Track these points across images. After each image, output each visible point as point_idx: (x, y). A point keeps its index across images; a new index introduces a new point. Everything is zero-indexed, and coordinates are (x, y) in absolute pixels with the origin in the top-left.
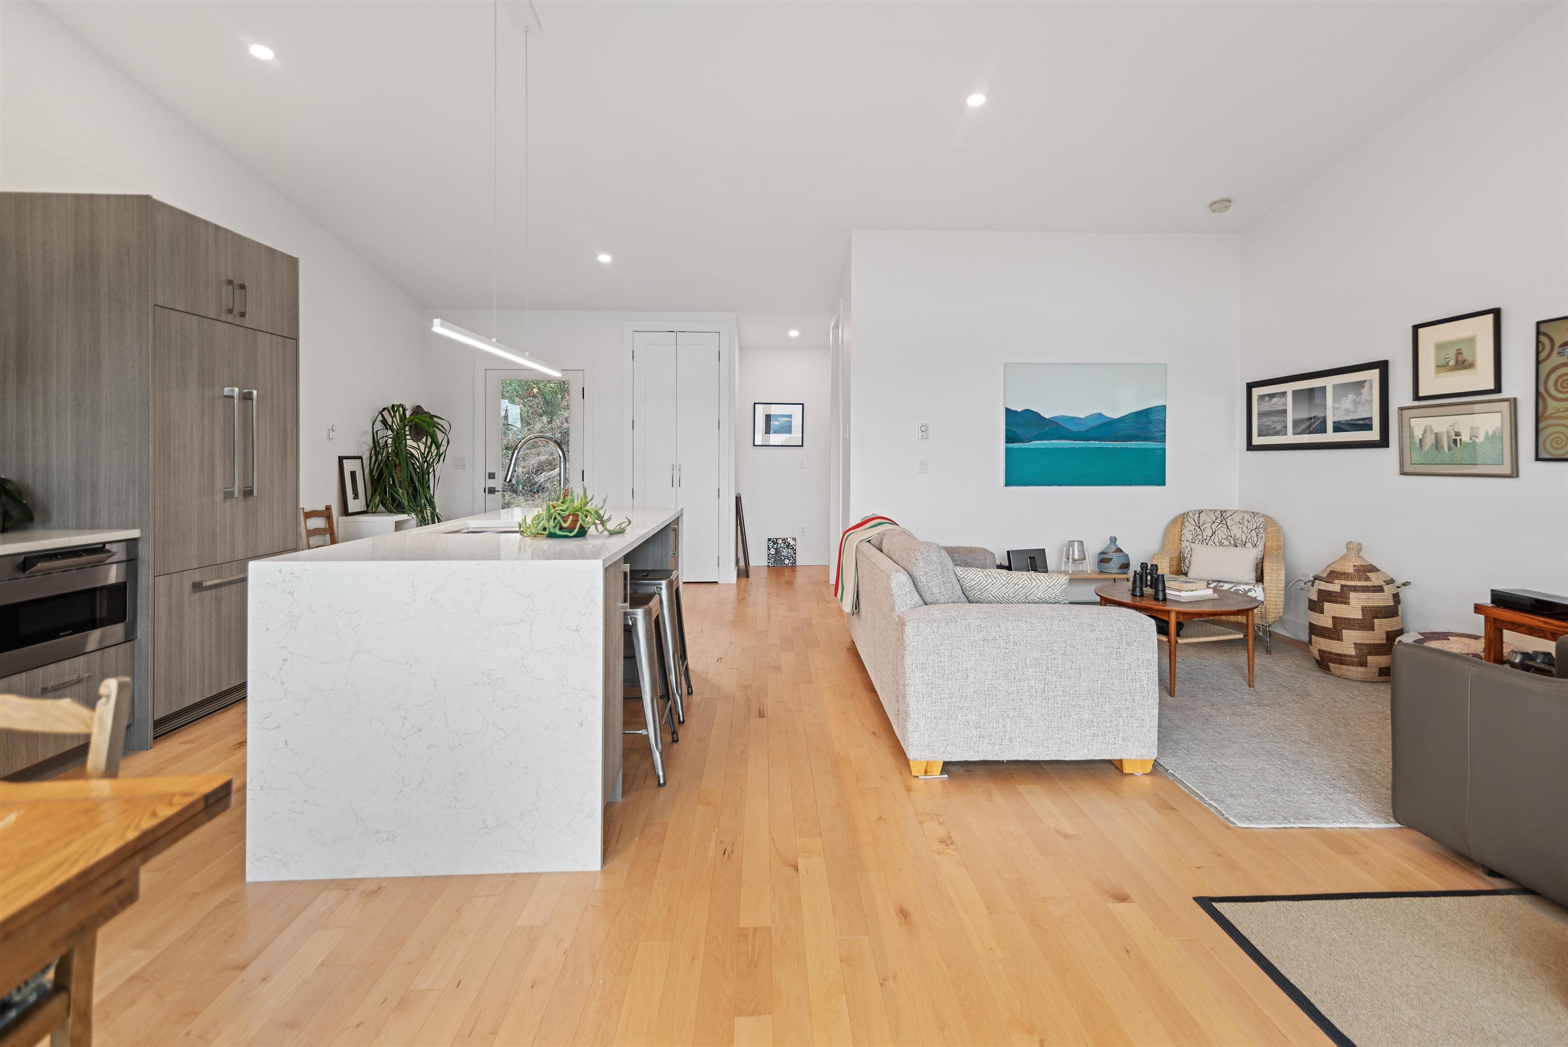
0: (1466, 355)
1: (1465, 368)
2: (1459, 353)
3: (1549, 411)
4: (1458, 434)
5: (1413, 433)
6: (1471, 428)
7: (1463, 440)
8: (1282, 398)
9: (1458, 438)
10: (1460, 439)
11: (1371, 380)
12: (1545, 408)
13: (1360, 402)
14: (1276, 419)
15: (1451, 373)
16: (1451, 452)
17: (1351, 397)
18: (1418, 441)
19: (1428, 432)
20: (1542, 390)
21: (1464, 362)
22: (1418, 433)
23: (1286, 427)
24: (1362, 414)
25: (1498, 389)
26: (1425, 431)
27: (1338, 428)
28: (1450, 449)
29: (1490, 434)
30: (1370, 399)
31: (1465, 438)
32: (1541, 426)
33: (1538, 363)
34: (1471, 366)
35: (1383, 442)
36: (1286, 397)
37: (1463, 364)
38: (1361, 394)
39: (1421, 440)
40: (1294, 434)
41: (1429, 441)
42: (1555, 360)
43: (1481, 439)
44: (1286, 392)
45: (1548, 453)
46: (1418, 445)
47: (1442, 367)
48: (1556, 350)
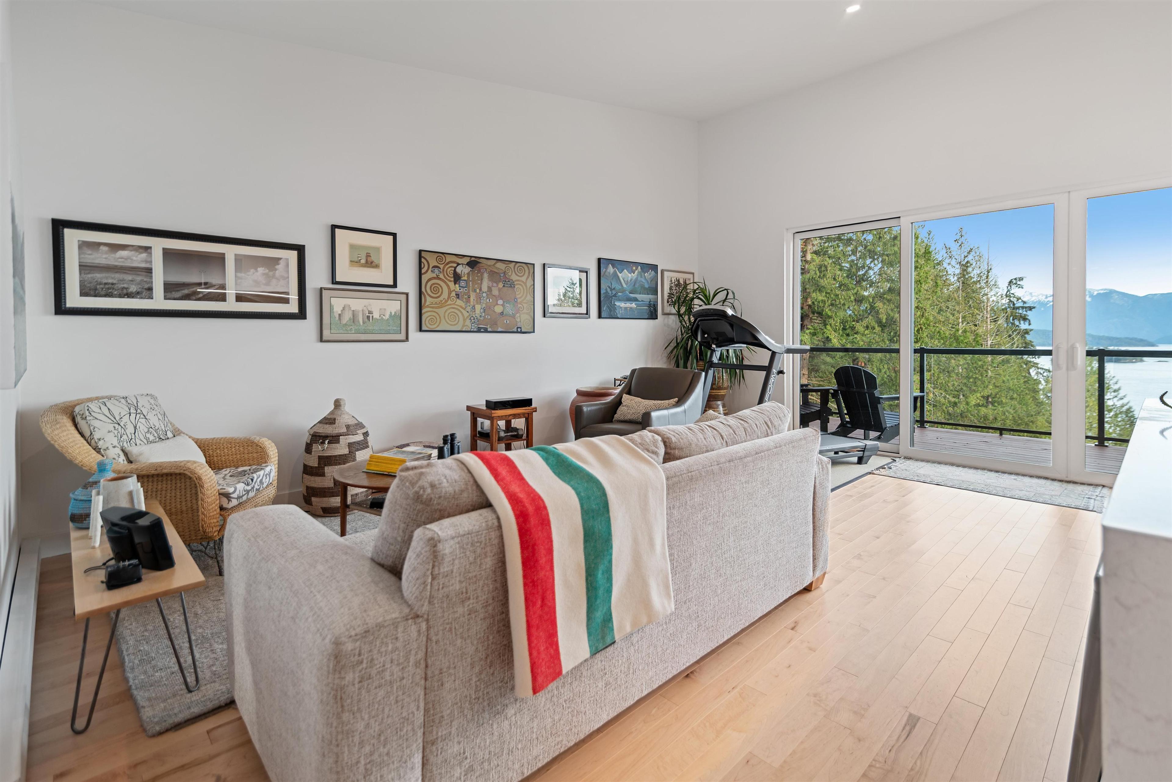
0: (373, 258)
1: (373, 267)
2: (368, 256)
3: (427, 303)
4: (370, 312)
5: (333, 309)
6: (380, 309)
7: (374, 317)
8: (141, 253)
9: (371, 315)
10: (372, 316)
11: (287, 260)
12: (425, 301)
13: (274, 276)
14: (130, 277)
15: (361, 268)
16: (365, 325)
17: (261, 270)
18: (337, 316)
19: (347, 309)
20: (423, 290)
21: (372, 263)
22: (337, 310)
23: (150, 289)
24: (274, 287)
25: (395, 285)
26: (344, 308)
27: (240, 298)
28: (364, 323)
29: (393, 314)
30: (286, 275)
31: (376, 315)
32: (423, 311)
33: (420, 275)
34: (377, 266)
35: (301, 314)
36: (151, 253)
37: (370, 263)
38: (276, 270)
39: (340, 315)
40: (166, 298)
41: (347, 317)
42: (429, 275)
43: (387, 317)
44: (150, 248)
45: (427, 327)
46: (337, 318)
47: (355, 263)
48: (430, 269)
